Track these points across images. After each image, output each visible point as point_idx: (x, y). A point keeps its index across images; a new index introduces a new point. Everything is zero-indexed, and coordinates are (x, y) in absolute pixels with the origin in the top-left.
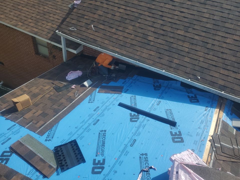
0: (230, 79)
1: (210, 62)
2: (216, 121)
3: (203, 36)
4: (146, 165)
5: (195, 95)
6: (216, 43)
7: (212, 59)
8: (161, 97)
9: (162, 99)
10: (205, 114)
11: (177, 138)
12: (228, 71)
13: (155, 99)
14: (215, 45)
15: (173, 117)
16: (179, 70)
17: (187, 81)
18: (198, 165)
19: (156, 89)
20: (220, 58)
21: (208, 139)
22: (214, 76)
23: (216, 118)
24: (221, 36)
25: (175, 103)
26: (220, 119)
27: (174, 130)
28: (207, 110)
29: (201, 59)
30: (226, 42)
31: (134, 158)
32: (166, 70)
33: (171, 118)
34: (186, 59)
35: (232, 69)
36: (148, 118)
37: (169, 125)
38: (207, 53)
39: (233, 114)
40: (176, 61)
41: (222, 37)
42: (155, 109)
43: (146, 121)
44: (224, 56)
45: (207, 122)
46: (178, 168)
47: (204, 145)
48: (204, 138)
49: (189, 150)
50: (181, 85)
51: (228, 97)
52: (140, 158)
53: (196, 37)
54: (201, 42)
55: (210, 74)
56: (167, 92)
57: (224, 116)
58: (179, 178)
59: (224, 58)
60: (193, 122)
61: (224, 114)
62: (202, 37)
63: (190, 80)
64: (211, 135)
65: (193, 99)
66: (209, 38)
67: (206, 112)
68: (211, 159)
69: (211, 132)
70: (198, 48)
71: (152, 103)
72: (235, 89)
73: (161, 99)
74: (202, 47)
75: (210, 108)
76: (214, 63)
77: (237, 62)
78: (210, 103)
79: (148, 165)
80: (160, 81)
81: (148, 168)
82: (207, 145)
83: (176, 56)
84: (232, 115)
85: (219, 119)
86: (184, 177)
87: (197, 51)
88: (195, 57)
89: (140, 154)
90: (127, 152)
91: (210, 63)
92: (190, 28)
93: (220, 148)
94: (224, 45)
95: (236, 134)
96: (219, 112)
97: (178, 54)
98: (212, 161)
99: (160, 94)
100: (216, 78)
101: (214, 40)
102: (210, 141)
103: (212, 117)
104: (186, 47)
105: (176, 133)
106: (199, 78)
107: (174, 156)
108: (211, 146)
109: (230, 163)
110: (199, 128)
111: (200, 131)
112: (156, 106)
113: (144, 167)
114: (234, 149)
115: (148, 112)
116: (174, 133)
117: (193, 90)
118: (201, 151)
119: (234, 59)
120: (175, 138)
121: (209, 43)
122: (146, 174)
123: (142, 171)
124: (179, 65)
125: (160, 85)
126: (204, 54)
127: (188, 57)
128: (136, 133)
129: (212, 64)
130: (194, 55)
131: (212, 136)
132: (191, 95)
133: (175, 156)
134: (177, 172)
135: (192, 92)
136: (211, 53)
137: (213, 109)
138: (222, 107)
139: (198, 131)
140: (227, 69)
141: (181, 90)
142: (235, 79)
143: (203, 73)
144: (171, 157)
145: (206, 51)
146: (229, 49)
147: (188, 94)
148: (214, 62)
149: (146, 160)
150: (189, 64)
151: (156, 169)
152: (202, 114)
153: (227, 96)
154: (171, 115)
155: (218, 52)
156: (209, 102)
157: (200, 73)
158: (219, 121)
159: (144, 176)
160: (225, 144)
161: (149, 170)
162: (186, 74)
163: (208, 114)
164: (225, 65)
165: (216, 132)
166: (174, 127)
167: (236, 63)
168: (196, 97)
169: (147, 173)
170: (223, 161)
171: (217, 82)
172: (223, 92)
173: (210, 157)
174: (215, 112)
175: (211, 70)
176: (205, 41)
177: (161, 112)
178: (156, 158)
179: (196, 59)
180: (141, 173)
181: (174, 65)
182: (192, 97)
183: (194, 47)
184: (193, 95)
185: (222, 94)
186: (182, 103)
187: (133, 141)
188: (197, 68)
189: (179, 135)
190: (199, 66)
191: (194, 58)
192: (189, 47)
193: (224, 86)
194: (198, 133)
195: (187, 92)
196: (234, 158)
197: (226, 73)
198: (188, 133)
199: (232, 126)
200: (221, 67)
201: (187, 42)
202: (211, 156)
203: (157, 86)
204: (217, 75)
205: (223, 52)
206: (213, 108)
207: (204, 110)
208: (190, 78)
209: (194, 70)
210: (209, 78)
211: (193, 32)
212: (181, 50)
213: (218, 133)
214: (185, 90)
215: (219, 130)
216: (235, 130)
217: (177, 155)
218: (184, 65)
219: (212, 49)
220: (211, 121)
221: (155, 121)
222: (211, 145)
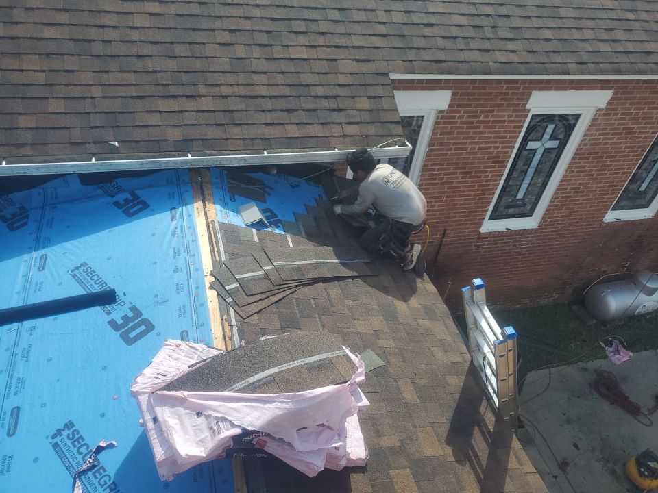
0: (189, 118)
1: (123, 91)
2: (206, 234)
3: (68, 25)
4: (81, 453)
5: (132, 193)
6: (110, 34)
7: (123, 83)
8: (40, 242)
9: (47, 247)
10: (176, 228)
11: (134, 328)
12: (176, 99)
13: (26, 256)
14: (110, 42)
15: (100, 281)
16: (48, 144)
17: (87, 165)
18: (194, 368)
19: (16, 225)
20: (139, 72)
21: (208, 285)
22: (150, 123)
23: (205, 226)
24: (114, 12)
25: (88, 239)
26: (213, 222)
27: (118, 312)
28: (175, 217)
29: (96, 91)
30: (135, 25)
31: (36, 460)
32: (12, 159)
33: (96, 286)
34: (55, 106)
35: (180, 91)
36: (27, 324)
37: (97, 309)
38: (102, 69)
39: (236, 196)
40: (24, 122)
41: (118, 13)
42: (39, 286)
43: (25, 336)
44: (149, 64)
45: (188, 246)
46: (151, 409)
47: (203, 305)
48: (197, 288)
49: (168, 343)
50: (82, 184)
51: (207, 163)
52: (55, 446)
53: (49, 32)
54: (71, 44)
55: (137, 124)
56: (53, 219)
57: (218, 213)
58: (164, 429)
59: (151, 69)
60: (155, 263)
61: (218, 207)
62: (67, 29)
63: (94, 159)
64: (209, 273)
65: (131, 204)
66: (87, 25)
67: (174, 223)
68: (231, 326)
69: (207, 266)
70: (71, 63)
71: (21, 274)
72: (210, 138)
73: (43, 247)
74: (79, 55)
75: (180, 209)
76: (133, 91)
77: (185, 70)
78: (176, 197)
79: (88, 448)
80: (17, 196)
81: (90, 458)
82: (209, 300)
83: (18, 106)
84: (235, 201)
85: (211, 225)
86: (176, 418)
87: (73, 71)
88: (77, 92)
89: (49, 438)
90: (7, 461)
91: (124, 95)
92: (15, 9)
93: (240, 288)
94: (135, 35)
95: (259, 239)
96: (205, 209)
97: (19, 98)
98: (235, 330)
99: (34, 236)
100: (157, 128)
101: (103, 27)
102: (212, 287)
103: (194, 229)
104: (35, 71)
105: (125, 318)
106: (116, 144)
107: (137, 383)
108: (219, 298)
109: (274, 309)
110: (176, 271)
111: (181, 278)
112: (37, 276)
113: (78, 463)
114: (267, 274)
115: (20, 304)
116: (120, 321)
117: (120, 181)
118: (202, 325)
119: (172, 65)
120: (127, 332)
121: (94, 41)
122: (92, 478)
123: (78, 476)
124: (41, 130)
125: (22, 208)
126: (95, 74)
127: (57, 98)
128: (10, 387)
129: (129, 94)
130: (70, 87)
131: (212, 274)
132: (120, 198)
133: (139, 379)
134: (155, 420)
135: (120, 190)
136: (112, 67)
137: (188, 206)
138: (206, 192)
139: (176, 281)
140: (171, 94)
141: (89, 197)
142: (200, 114)
143: (118, 126)
144: (132, 389)
145: (97, 64)
146: (151, 42)
147: (113, 196)
148: (132, 87)
149: (75, 441)
150: (68, 116)
151: (114, 443)
152: (170, 233)
153: (202, 161)
154: (91, 279)
155: (129, 58)
156: (173, 193)
157: (111, 129)
158: (211, 229)
159: (88, 486)
160: (246, 275)
161: (96, 459)
162: (77, 148)
163: (182, 227)
164: (161, 88)
165: (217, 259)
166: (114, 305)
167: (183, 74)
168: (136, 197)
169: (95, 472)
170: (258, 312)
171: (163, 138)
172: (189, 155)
173: (226, 324)
174: (196, 212)
175: (134, 112)
176: (81, 38)
177: (60, 284)
178: (103, 415)
179: (81, 95)
180: (78, 484)
181: (28, 137)
182: (127, 201)
183: (57, 64)
184: (127, 195)
185: (190, 161)
186: (107, 231)
187: (12, 415)
188: (97, 120)
189: (134, 318)
190: (100, 113)
191: (73, 95)
192: (45, 68)
193: (183, 140)
194: (177, 284)
195: (109, 195)
196: (276, 292)
197: (173, 105)
198: (156, 299)
199: (244, 226)
200: (154, 96)
201: (27, 54)
202: (229, 320)
203: (14, 215)
204: (155, 119)
205: (140, 54)
206: (186, 204)
207: (169, 218)
208: (94, 155)
209: (92, 128)
210: (139, 135)
211: (32, 20)
212: (23, 84)
213: (223, 259)
214: (100, 191)
215: (222, 249)
216: (254, 231)
217: (144, 374)
218: (56, 126)
219: (109, 54)
220: (195, 241)
221: (55, 319)
222: (218, 294)
